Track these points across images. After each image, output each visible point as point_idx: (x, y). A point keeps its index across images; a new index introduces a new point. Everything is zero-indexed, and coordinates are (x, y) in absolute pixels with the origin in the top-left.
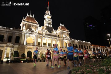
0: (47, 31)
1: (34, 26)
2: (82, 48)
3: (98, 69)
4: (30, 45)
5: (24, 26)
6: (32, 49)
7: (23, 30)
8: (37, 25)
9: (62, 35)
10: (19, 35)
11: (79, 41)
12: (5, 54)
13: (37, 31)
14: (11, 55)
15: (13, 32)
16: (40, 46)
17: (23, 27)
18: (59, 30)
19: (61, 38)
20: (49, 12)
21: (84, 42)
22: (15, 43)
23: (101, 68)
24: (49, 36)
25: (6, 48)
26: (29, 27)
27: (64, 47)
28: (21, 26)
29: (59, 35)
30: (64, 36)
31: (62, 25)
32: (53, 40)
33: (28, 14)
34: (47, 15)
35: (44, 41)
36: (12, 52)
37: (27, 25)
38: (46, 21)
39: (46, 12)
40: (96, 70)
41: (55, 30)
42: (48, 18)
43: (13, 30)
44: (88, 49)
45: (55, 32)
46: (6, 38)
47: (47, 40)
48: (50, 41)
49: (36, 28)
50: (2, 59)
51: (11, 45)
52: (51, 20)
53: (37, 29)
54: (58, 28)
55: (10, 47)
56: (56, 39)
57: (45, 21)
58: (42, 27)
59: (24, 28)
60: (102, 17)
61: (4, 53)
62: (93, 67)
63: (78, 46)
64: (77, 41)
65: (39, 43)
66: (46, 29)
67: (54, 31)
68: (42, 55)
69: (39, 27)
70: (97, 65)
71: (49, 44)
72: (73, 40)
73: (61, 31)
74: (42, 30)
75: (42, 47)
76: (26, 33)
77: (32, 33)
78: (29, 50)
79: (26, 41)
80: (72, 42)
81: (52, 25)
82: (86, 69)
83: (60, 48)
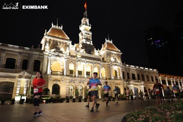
0: (85, 52)
1: (63, 43)
2: (143, 80)
3: (173, 114)
4: (57, 75)
5: (47, 44)
6: (60, 81)
7: (46, 50)
8: (67, 42)
9: (108, 58)
10: (38, 58)
11: (137, 67)
12: (18, 89)
13: (68, 51)
14: (27, 90)
15: (29, 54)
16: (73, 75)
17: (45, 45)
18: (103, 50)
19: (107, 63)
20: (87, 21)
21: (147, 69)
22: (34, 70)
23: (179, 112)
24: (87, 60)
25: (19, 79)
26: (55, 46)
27: (113, 78)
28: (42, 45)
29: (103, 59)
30: (112, 59)
31: (109, 41)
32: (94, 67)
33: (54, 25)
34: (83, 24)
35: (80, 68)
36: (28, 86)
37: (52, 42)
38: (82, 35)
39: (83, 21)
40: (170, 116)
41: (97, 50)
42: (85, 30)
43: (30, 50)
44: (153, 81)
45: (96, 53)
46: (18, 63)
47: (85, 67)
48: (90, 67)
49: (67, 46)
50: (13, 98)
51: (26, 74)
52: (91, 34)
53: (68, 48)
54: (103, 46)
55: (26, 77)
56: (98, 65)
57: (80, 35)
58: (75, 45)
59: (47, 47)
60: (177, 26)
61: (17, 87)
62: (163, 110)
63: (136, 76)
64: (135, 68)
65: (71, 72)
66: (82, 48)
67: (95, 51)
68: (77, 90)
69: (71, 45)
70: (171, 108)
71: (88, 73)
72: (127, 65)
73: (106, 51)
74: (76, 50)
75: (76, 78)
76: (50, 55)
77: (60, 55)
78: (55, 83)
79: (51, 68)
80: (126, 69)
81: (92, 42)
82: (152, 115)
83: (106, 79)
